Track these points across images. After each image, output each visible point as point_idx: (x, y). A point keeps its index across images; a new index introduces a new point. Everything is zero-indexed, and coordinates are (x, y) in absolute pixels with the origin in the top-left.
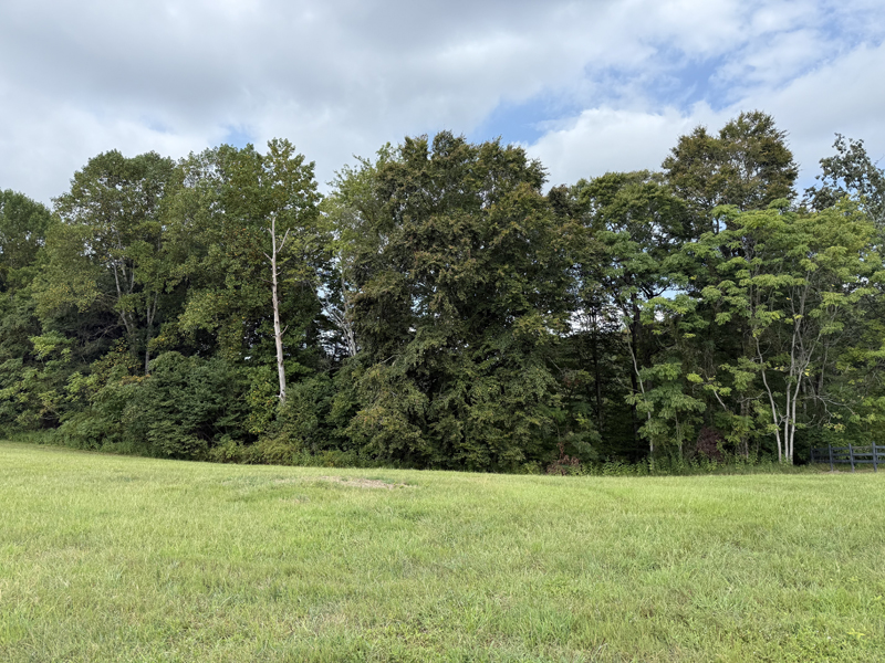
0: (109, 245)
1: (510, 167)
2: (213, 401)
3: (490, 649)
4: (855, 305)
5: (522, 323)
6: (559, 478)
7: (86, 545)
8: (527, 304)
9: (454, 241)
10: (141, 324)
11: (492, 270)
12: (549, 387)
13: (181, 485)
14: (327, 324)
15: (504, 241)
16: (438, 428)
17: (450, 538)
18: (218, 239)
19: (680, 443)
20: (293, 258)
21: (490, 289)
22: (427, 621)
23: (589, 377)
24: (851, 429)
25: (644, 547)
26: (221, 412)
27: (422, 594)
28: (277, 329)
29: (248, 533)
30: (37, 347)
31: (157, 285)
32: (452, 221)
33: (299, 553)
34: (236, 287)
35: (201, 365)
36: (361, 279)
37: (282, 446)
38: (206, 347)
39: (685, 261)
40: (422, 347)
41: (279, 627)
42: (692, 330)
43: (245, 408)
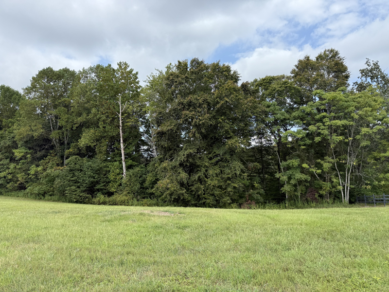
0: (48, 109)
1: (224, 74)
2: (94, 178)
3: (217, 286)
4: (375, 133)
5: (229, 142)
6: (246, 210)
7: (38, 242)
8: (232, 134)
9: (200, 106)
10: (62, 144)
11: (216, 119)
12: (242, 170)
13: (80, 215)
14: (144, 143)
15: (222, 106)
16: (193, 189)
17: (199, 237)
18: (95, 106)
19: (299, 194)
20: (129, 114)
21: (216, 127)
22: (189, 274)
23: (259, 166)
24: (374, 188)
25: (284, 240)
26: (98, 183)
27: (186, 262)
28: (122, 145)
29: (109, 236)
30: (16, 154)
31: (69, 126)
32: (199, 98)
33: (132, 244)
34: (104, 127)
35: (88, 161)
36: (159, 123)
37: (125, 197)
38: (90, 154)
39: (301, 114)
40: (186, 153)
41: (124, 278)
42: (305, 145)
43: (107, 180)
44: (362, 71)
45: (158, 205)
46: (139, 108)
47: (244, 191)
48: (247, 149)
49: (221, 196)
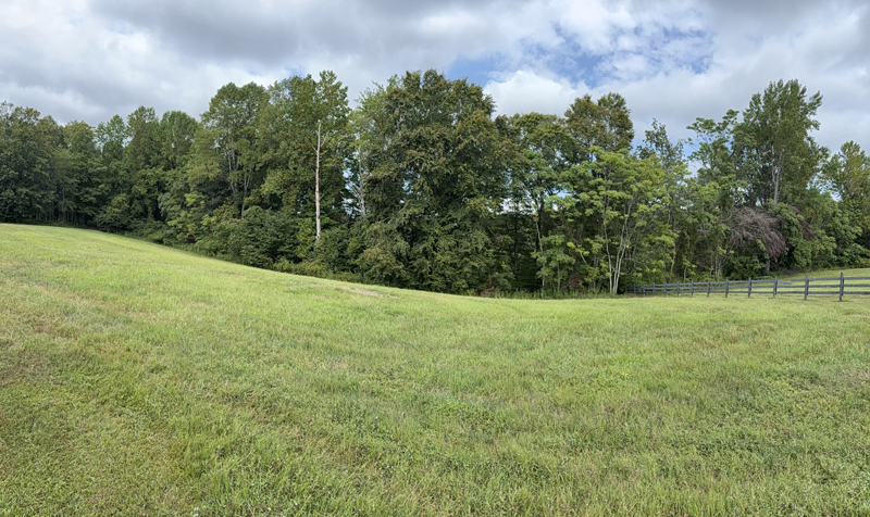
0: (227, 142)
1: (471, 97)
2: (278, 237)
3: (431, 393)
4: (654, 213)
5: (472, 202)
6: (487, 299)
7: (209, 303)
8: (476, 191)
9: (433, 145)
10: (241, 189)
11: (456, 166)
12: (486, 244)
13: (258, 280)
14: (348, 194)
15: (465, 148)
16: (415, 264)
17: (414, 327)
18: (287, 138)
19: (559, 281)
20: (330, 150)
21: (454, 179)
22: (395, 374)
23: (511, 240)
24: (645, 276)
25: (527, 337)
26: (282, 243)
27: (394, 358)
28: (317, 195)
29: (293, 311)
30: (188, 199)
31: (251, 166)
32: (432, 131)
33: (323, 326)
34: (295, 169)
35: (272, 215)
36: (371, 167)
37: (317, 267)
38: (275, 205)
39: (572, 175)
40: (408, 212)
41: (310, 365)
42: (572, 218)
43: (295, 242)
44: (648, 133)
45: (362, 282)
46: (345, 142)
47: (487, 273)
48: (495, 215)
49: (454, 278)
